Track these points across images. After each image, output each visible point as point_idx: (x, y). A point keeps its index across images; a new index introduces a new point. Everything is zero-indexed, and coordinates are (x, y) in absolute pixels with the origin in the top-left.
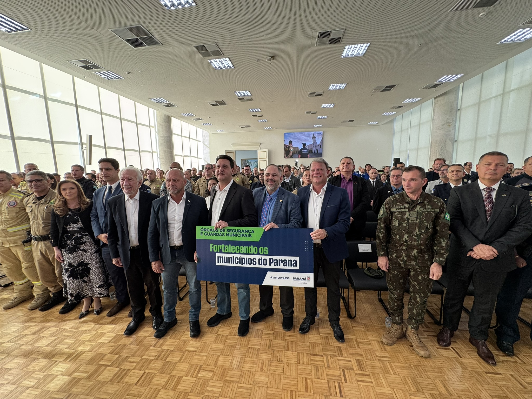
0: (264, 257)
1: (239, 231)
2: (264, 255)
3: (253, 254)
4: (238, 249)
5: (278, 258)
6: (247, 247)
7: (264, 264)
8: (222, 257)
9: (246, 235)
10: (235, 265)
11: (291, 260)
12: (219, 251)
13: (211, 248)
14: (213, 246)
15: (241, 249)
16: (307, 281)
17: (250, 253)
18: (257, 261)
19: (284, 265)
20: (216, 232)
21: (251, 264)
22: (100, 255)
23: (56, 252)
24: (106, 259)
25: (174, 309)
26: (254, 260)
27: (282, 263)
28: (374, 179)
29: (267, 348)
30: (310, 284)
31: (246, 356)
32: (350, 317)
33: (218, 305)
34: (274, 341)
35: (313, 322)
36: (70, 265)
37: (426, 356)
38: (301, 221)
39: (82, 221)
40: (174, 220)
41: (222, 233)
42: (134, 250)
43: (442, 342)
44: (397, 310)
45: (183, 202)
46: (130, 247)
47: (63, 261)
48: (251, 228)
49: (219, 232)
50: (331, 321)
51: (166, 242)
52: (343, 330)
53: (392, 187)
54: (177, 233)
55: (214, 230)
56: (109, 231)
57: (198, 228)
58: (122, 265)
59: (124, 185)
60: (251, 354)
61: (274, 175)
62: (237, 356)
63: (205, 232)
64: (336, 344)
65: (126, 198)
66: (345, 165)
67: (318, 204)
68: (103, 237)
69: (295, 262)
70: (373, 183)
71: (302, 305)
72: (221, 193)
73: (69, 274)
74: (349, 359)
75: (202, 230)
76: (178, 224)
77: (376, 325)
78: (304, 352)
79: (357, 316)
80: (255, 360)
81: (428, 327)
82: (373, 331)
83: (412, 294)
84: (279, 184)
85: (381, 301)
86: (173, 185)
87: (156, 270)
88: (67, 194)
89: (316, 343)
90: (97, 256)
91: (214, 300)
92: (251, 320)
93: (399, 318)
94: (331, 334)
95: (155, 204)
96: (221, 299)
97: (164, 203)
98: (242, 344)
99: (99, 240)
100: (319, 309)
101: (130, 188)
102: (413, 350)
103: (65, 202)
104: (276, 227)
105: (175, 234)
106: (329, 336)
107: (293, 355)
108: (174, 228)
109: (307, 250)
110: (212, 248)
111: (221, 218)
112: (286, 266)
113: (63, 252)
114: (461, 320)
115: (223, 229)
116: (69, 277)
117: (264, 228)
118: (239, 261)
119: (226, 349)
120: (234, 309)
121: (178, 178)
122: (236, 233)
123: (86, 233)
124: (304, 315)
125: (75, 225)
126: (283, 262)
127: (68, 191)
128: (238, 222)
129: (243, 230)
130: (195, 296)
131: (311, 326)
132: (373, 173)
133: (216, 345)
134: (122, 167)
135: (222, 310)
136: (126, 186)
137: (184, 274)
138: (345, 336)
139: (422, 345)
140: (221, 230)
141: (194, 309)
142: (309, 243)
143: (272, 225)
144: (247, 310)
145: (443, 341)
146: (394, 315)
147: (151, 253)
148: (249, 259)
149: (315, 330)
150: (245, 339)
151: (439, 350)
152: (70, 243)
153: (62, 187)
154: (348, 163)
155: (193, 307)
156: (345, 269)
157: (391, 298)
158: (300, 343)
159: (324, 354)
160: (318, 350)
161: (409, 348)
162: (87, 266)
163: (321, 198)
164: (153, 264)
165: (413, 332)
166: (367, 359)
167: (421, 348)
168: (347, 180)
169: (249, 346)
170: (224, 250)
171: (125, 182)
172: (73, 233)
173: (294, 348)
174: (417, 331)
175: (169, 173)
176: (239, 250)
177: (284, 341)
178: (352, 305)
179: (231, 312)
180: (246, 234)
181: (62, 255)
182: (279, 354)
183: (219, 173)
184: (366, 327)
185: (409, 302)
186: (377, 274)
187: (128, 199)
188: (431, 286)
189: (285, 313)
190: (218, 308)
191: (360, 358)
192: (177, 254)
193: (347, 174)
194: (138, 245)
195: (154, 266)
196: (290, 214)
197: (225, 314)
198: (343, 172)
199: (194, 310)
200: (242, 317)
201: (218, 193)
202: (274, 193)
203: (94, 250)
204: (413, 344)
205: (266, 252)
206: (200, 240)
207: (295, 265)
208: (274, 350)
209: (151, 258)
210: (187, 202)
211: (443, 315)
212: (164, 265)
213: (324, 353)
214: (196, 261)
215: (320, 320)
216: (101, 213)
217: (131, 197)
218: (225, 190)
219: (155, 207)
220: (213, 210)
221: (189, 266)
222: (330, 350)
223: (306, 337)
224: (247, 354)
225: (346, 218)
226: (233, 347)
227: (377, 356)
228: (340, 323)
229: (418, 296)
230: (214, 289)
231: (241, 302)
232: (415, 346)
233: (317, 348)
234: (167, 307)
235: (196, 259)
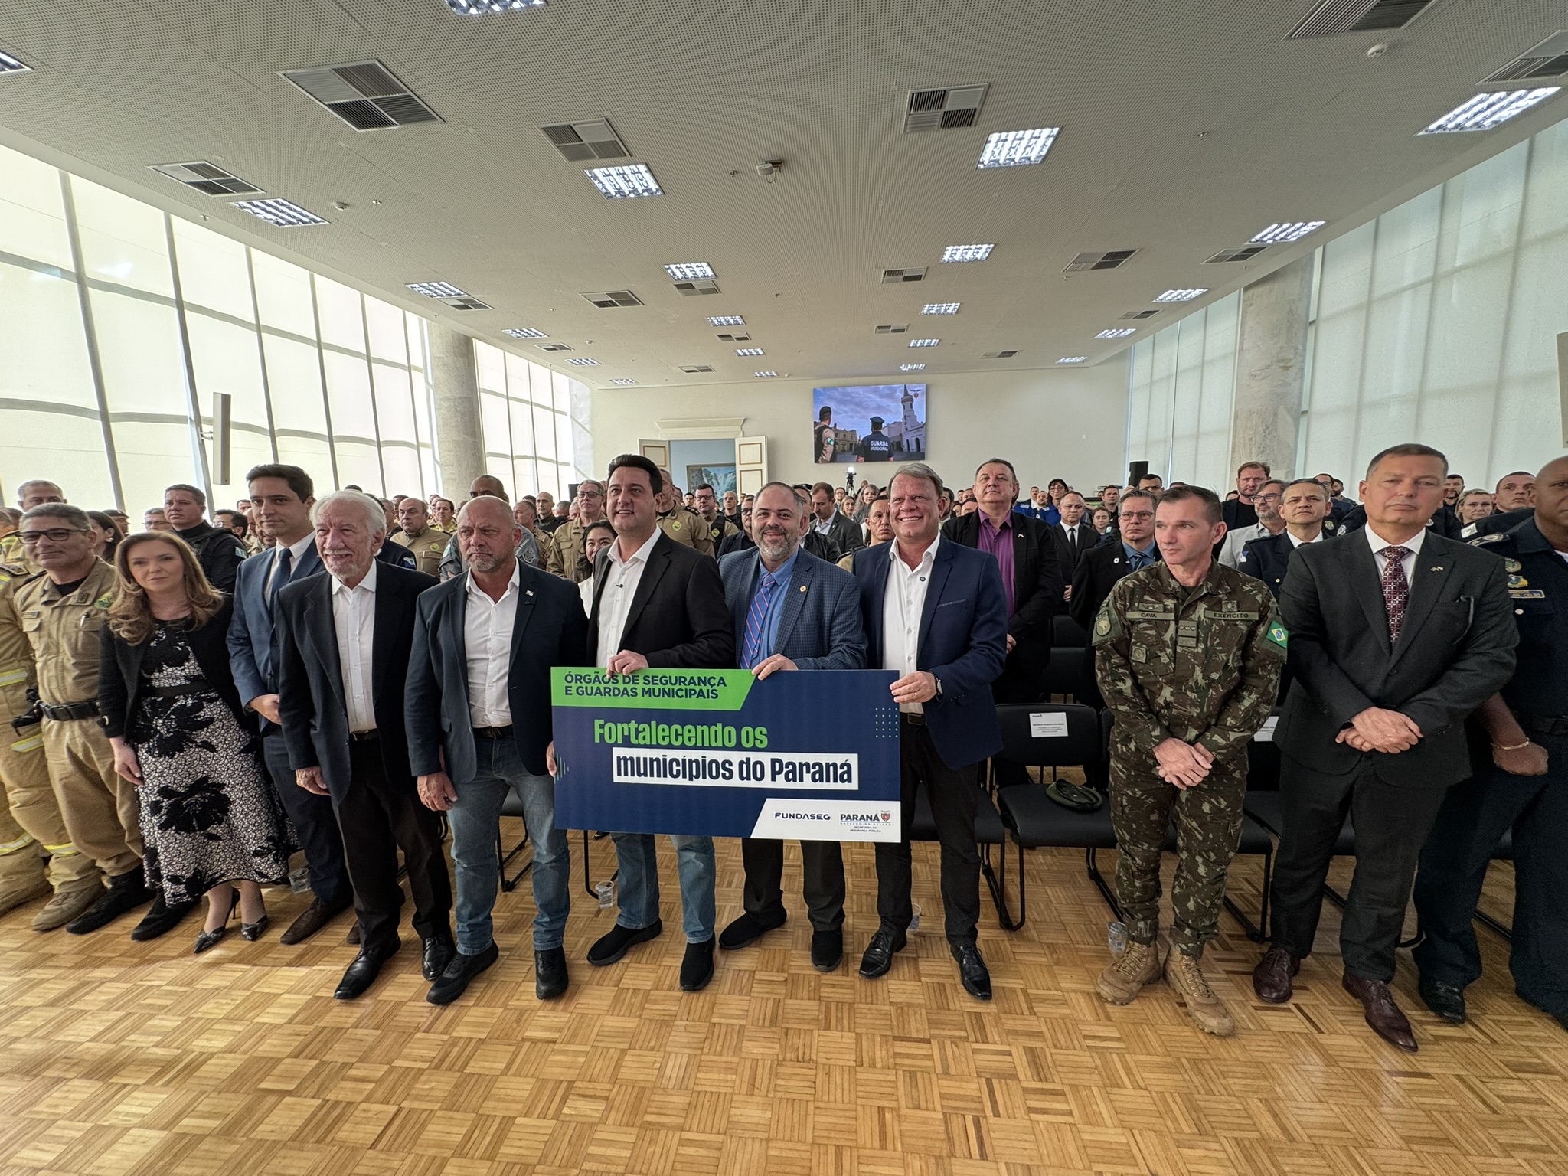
0: (754, 757)
1: (681, 680)
2: (754, 749)
3: (724, 748)
4: (677, 735)
5: (798, 758)
6: (705, 728)
7: (756, 778)
8: (631, 759)
9: (701, 694)
10: (669, 781)
11: (835, 765)
12: (620, 741)
13: (598, 731)
14: (602, 727)
15: (686, 735)
16: (880, 825)
17: (714, 744)
18: (735, 769)
19: (814, 780)
20: (611, 685)
21: (717, 777)
22: (259, 760)
23: (119, 753)
24: (277, 772)
25: (489, 918)
26: (727, 765)
27: (808, 771)
28: (1073, 523)
29: (767, 1023)
30: (891, 833)
31: (706, 1050)
32: (1008, 924)
33: (620, 902)
34: (790, 1001)
35: (900, 943)
36: (165, 791)
37: (1223, 1032)
38: (864, 647)
39: (198, 659)
40: (486, 651)
41: (629, 686)
42: (361, 742)
43: (1267, 989)
44: (1141, 901)
45: (510, 596)
46: (351, 736)
47: (141, 779)
48: (717, 673)
49: (621, 686)
50: (951, 937)
51: (460, 715)
52: (988, 964)
53: (1125, 546)
54: (494, 689)
55: (606, 680)
56: (283, 685)
57: (558, 675)
58: (326, 790)
59: (327, 545)
60: (720, 1043)
61: (782, 514)
62: (680, 1050)
63: (579, 684)
64: (968, 1004)
65: (336, 584)
66: (990, 482)
67: (912, 598)
68: (267, 706)
69: (845, 768)
70: (1073, 536)
71: (868, 894)
72: (626, 569)
73: (164, 817)
74: (1006, 1048)
75: (569, 678)
76: (498, 661)
77: (1083, 946)
78: (876, 1032)
79: (1028, 923)
80: (730, 1059)
81: (1227, 948)
82: (1075, 965)
83: (1184, 855)
84: (796, 540)
85: (1095, 876)
86: (480, 546)
87: (432, 802)
88: (151, 576)
89: (910, 1005)
90: (246, 763)
91: (609, 885)
92: (718, 944)
93: (1146, 924)
94: (952, 976)
95: (427, 604)
96: (628, 882)
97: (455, 596)
98: (692, 1012)
99: (256, 713)
100: (918, 906)
101: (346, 556)
102: (1188, 1014)
103: (144, 600)
104: (791, 666)
105: (487, 692)
106: (947, 982)
107: (844, 1040)
108: (486, 674)
109: (880, 733)
110: (602, 731)
111: (627, 643)
112: (821, 780)
113: (140, 754)
114: (1321, 924)
115: (634, 675)
116: (164, 827)
117: (754, 671)
118: (681, 768)
119: (644, 1031)
120: (669, 913)
121: (495, 524)
122: (671, 687)
123: (212, 695)
124: (876, 925)
125: (178, 672)
126: (812, 771)
127: (151, 567)
128: (676, 654)
129: (692, 678)
130: (552, 876)
131: (895, 954)
132: (1070, 506)
133: (619, 1018)
134: (323, 490)
135: (631, 916)
136: (332, 548)
137: (518, 812)
138: (994, 982)
139: (1212, 1001)
140: (627, 680)
141: (549, 915)
142: (886, 713)
143: (778, 661)
144: (707, 911)
145: (1273, 987)
146: (1132, 917)
147: (415, 750)
148: (711, 762)
149: (906, 967)
150: (700, 1000)
151: (1260, 1012)
152: (163, 724)
153: (135, 554)
154: (1000, 478)
155: (545, 910)
156: (992, 788)
157: (1125, 866)
158: (861, 1006)
159: (933, 1036)
160: (917, 1026)
161: (1176, 1011)
162: (217, 793)
163: (922, 579)
164: (422, 782)
165: (1187, 965)
166: (1056, 1047)
167: (1208, 1010)
168: (997, 527)
169: (715, 1020)
170: (637, 738)
171: (329, 537)
172: (171, 694)
173: (845, 1022)
174: (1199, 961)
175: (467, 510)
176: (680, 738)
177: (816, 1003)
178: (1013, 890)
179: (659, 923)
180: (701, 691)
181: (138, 761)
182: (801, 1041)
183: (618, 508)
184: (1052, 954)
185: (1176, 878)
186: (1085, 801)
187: (341, 590)
188: (1237, 832)
189: (820, 919)
190: (619, 911)
191: (1037, 1044)
192: (496, 751)
193: (996, 508)
194: (375, 726)
195: (426, 789)
196: (831, 628)
197: (641, 926)
198: (984, 503)
199: (547, 919)
200: (693, 934)
201: (616, 569)
202: (782, 569)
203: (238, 745)
204: (1187, 998)
205: (761, 742)
206: (564, 709)
207: (845, 777)
208: (788, 1029)
209: (415, 764)
210: (522, 596)
211: (1269, 911)
212: (454, 785)
213: (933, 1032)
214: (552, 773)
215: (921, 935)
216: (259, 632)
217: (351, 583)
218: (636, 560)
219: (425, 612)
220: (601, 619)
221: (532, 789)
222: (952, 1025)
223: (879, 989)
224: (708, 1042)
225: (994, 639)
226: (665, 1023)
227: (1085, 1037)
228: (980, 944)
229: (1199, 859)
230: (606, 854)
231: (689, 890)
232: (1191, 1003)
233: (912, 1018)
234: (465, 912)
235: (552, 767)
